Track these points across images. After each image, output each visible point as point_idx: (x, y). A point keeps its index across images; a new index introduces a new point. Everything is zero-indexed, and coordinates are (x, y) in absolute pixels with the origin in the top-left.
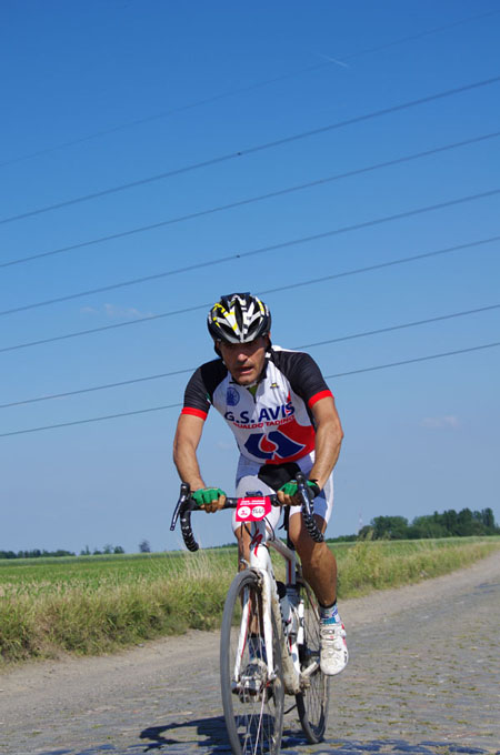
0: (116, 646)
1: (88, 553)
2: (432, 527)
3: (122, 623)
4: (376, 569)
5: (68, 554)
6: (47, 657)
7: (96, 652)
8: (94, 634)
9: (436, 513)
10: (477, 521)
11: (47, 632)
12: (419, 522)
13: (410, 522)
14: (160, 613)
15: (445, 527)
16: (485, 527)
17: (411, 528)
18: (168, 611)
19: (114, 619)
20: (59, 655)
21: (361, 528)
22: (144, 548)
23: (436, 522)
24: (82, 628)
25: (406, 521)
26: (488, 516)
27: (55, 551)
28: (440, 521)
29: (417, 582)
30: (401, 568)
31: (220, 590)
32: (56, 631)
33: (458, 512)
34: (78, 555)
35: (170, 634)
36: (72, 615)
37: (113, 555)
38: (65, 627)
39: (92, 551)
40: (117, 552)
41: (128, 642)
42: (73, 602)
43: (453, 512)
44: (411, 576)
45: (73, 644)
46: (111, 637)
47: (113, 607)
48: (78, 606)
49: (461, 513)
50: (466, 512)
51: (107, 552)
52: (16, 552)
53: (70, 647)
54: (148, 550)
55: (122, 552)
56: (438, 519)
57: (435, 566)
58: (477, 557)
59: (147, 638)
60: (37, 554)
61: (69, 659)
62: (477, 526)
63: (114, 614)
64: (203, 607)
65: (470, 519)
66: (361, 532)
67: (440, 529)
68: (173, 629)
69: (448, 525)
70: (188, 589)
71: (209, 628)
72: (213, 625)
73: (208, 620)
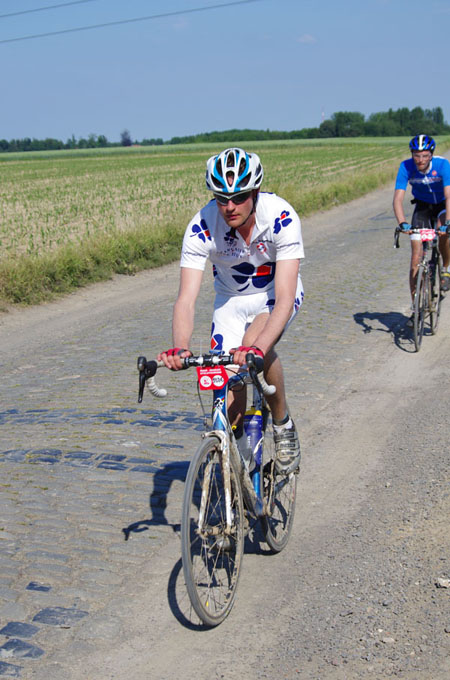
0: (54, 295)
1: (74, 141)
2: (388, 123)
3: (59, 277)
8: (36, 288)
9: (391, 110)
10: (427, 119)
12: (375, 118)
13: (367, 118)
14: (90, 266)
15: (398, 124)
16: (435, 124)
17: (367, 123)
18: (98, 262)
19: (52, 276)
20: (8, 308)
21: (322, 121)
22: (125, 138)
23: (391, 118)
24: (27, 285)
25: (363, 118)
26: (438, 114)
28: (395, 118)
29: (329, 209)
30: (315, 198)
31: (141, 241)
32: (6, 289)
33: (410, 110)
34: (65, 142)
35: (98, 281)
36: (19, 277)
38: (14, 286)
39: (77, 139)
41: (63, 291)
42: (20, 266)
43: (407, 109)
44: (323, 205)
45: (20, 298)
46: (50, 288)
47: (52, 266)
48: (23, 269)
49: (413, 111)
50: (418, 111)
53: (17, 300)
56: (393, 115)
57: (349, 192)
59: (79, 286)
62: (428, 123)
63: (52, 271)
64: (127, 256)
65: (421, 116)
66: (322, 126)
67: (394, 125)
68: (101, 277)
69: (401, 122)
70: (115, 243)
71: (131, 273)
72: (134, 270)
73: (130, 267)
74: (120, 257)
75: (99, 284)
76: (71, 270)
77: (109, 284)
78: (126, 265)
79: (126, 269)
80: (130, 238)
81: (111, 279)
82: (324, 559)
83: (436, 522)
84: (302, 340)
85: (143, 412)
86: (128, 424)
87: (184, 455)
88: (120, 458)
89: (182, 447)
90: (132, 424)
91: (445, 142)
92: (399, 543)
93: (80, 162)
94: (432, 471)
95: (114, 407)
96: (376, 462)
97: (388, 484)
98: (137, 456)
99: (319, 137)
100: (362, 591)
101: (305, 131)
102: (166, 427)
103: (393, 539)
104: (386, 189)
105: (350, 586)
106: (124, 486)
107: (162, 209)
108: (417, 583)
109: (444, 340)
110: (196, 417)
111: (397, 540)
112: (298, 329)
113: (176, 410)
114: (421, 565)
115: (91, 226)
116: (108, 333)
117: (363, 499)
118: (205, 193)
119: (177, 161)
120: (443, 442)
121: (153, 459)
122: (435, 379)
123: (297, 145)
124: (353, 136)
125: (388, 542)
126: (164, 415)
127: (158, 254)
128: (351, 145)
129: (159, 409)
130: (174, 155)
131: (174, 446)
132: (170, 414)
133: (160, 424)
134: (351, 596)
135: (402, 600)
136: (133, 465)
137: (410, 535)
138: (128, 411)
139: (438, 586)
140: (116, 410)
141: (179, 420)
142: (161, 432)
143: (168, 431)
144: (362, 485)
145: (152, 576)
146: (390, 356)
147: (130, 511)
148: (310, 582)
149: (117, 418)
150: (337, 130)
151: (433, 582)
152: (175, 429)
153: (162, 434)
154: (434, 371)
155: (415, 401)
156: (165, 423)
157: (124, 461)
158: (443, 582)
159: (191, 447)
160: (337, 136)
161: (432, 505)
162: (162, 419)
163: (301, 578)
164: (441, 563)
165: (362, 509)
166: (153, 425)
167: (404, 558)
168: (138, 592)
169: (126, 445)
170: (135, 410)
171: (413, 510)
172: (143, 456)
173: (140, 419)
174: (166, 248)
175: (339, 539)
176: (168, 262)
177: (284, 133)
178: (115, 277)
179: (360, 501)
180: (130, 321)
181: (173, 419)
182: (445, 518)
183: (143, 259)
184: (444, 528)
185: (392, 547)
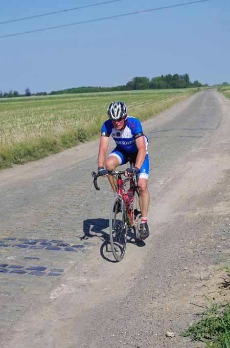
2: (161, 82)
9: (162, 76)
10: (181, 80)
12: (154, 80)
13: (150, 80)
15: (167, 82)
16: (185, 83)
17: (150, 83)
18: (4, 158)
21: (128, 82)
23: (162, 80)
25: (148, 79)
26: (186, 77)
28: (164, 79)
31: (28, 147)
33: (172, 75)
35: (5, 168)
39: (3, 93)
43: (170, 75)
49: (174, 76)
50: (176, 76)
55: (17, 93)
56: (163, 78)
58: (165, 109)
62: (181, 82)
64: (20, 155)
65: (178, 79)
66: (127, 84)
67: (165, 83)
68: (6, 166)
70: (14, 148)
71: (22, 163)
72: (24, 162)
73: (22, 160)
74: (16, 155)
75: (5, 170)
77: (11, 169)
78: (19, 160)
79: (19, 161)
80: (22, 145)
81: (11, 167)
82: (109, 320)
83: (170, 299)
84: (107, 199)
85: (20, 240)
86: (11, 246)
87: (39, 263)
88: (5, 266)
89: (38, 259)
90: (13, 246)
91: (189, 92)
92: (149, 311)
93: (4, 105)
94: (170, 270)
95: (5, 237)
96: (141, 265)
97: (146, 277)
98: (14, 264)
99: (126, 90)
100: (127, 339)
101: (119, 87)
102: (31, 248)
103: (146, 308)
104: (158, 117)
105: (121, 336)
106: (5, 282)
107: (41, 129)
108: (156, 335)
109: (181, 197)
110: (48, 242)
111: (148, 309)
112: (106, 192)
113: (37, 239)
114: (159, 324)
115: (3, 139)
116: (7, 196)
117: (133, 286)
118: (64, 120)
119: (52, 104)
120: (177, 253)
121: (22, 266)
122: (175, 218)
123: (114, 95)
124: (143, 89)
125: (143, 310)
126: (30, 241)
127: (36, 153)
128: (142, 94)
129: (28, 238)
130: (51, 100)
131: (34, 258)
132: (33, 241)
133: (28, 246)
134: (121, 342)
135: (147, 344)
136: (11, 270)
137: (155, 306)
138: (12, 240)
139: (167, 336)
140: (5, 239)
141: (38, 244)
142: (28, 250)
143: (32, 250)
144: (132, 278)
145: (15, 332)
146: (153, 206)
147: (7, 295)
148: (100, 334)
149: (6, 243)
150: (135, 86)
151: (165, 334)
152: (36, 249)
153: (29, 252)
154: (175, 214)
155: (164, 231)
156: (31, 245)
157: (7, 268)
158: (170, 334)
159: (43, 259)
160: (135, 89)
161: (168, 289)
162: (29, 243)
163: (95, 332)
164: (170, 323)
165: (131, 292)
166: (24, 247)
167: (151, 320)
168: (7, 342)
169: (9, 258)
170: (15, 239)
171: (158, 292)
172: (17, 264)
173: (17, 243)
174: (41, 150)
175: (118, 309)
176: (42, 157)
177: (108, 88)
178: (14, 166)
179: (130, 287)
180: (19, 189)
181: (35, 243)
182: (174, 296)
183: (28, 156)
184: (173, 303)
185: (145, 314)
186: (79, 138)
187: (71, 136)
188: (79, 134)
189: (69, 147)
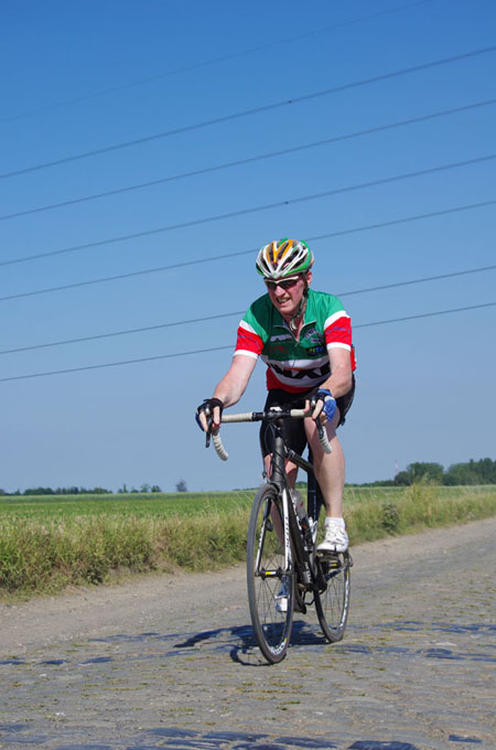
0: (216, 565)
1: (126, 491)
2: (468, 474)
4: (429, 508)
5: (106, 491)
6: (164, 571)
7: (201, 569)
8: (198, 553)
9: (472, 461)
11: (162, 550)
12: (455, 469)
13: (446, 469)
15: (480, 475)
17: (446, 474)
20: (174, 569)
21: (397, 474)
22: (181, 487)
23: (472, 469)
24: (190, 548)
25: (442, 468)
27: (93, 489)
28: (476, 468)
29: (465, 523)
30: (451, 509)
32: (170, 549)
33: (494, 461)
34: (115, 493)
37: (149, 493)
38: (177, 546)
39: (129, 489)
40: (154, 491)
41: (225, 562)
43: (489, 460)
44: (459, 518)
45: (183, 562)
46: (212, 557)
47: (214, 531)
48: (186, 529)
51: (145, 491)
52: (54, 489)
53: (181, 564)
54: (185, 490)
55: (159, 491)
56: (474, 467)
57: (480, 509)
60: (75, 491)
61: (181, 574)
63: (215, 536)
66: (397, 478)
67: (476, 477)
69: (483, 473)
76: (232, 540)
101: (378, 482)
149: (407, 627)
186: (386, 525)
187: (371, 517)
188: (386, 515)
189: (369, 539)
